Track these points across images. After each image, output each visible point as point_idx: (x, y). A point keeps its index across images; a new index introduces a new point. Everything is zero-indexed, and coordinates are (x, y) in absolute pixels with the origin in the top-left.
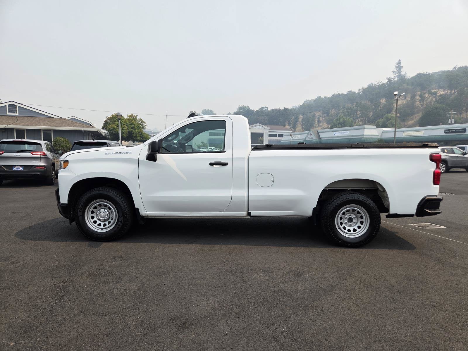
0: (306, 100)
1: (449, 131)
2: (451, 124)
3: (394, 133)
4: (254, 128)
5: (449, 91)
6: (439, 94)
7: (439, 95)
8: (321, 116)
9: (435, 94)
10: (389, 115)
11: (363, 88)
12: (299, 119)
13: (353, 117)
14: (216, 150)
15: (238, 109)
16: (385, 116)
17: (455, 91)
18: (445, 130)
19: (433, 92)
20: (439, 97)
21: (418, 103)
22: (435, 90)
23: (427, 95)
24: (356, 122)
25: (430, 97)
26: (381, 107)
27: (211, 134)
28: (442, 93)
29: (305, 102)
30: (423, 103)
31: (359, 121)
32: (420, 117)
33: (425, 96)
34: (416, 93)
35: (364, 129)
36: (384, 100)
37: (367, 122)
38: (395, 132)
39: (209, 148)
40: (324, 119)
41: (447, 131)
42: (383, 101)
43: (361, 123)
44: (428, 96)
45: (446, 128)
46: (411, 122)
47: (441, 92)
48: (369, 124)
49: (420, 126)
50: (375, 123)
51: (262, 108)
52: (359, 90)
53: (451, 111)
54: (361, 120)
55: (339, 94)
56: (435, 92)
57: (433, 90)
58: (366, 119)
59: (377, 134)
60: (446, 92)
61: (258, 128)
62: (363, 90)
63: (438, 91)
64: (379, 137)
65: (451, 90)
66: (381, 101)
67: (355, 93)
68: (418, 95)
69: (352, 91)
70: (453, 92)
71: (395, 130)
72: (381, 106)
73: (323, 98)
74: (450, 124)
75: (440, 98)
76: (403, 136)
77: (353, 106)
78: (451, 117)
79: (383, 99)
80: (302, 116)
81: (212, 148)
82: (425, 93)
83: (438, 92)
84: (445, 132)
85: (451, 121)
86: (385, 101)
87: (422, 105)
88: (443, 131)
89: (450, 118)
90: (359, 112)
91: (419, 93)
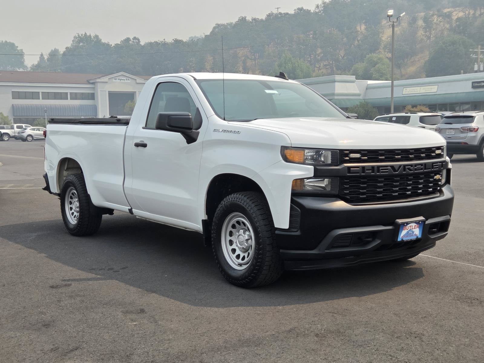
0: (216, 24)
1: (479, 84)
2: (479, 71)
3: (390, 89)
4: (114, 81)
5: (472, 12)
6: (456, 17)
7: (457, 19)
8: (248, 58)
9: (449, 16)
10: (375, 55)
11: (324, 3)
12: (206, 63)
13: (309, 59)
14: (34, 130)
15: (73, 41)
16: (367, 57)
17: (480, 11)
18: (473, 83)
19: (446, 13)
20: (456, 22)
21: (421, 33)
22: (449, 10)
23: (435, 19)
24: (316, 69)
25: (441, 22)
26: (358, 41)
27: (16, 95)
28: (461, 14)
29: (214, 28)
30: (430, 34)
31: (320, 67)
32: (427, 59)
33: (434, 20)
34: (417, 14)
35: (334, 81)
36: (363, 27)
37: (335, 69)
38: (392, 86)
39: (15, 125)
40: (254, 62)
41: (476, 84)
42: (361, 28)
43: (324, 71)
44: (437, 20)
45: (474, 79)
46: (412, 69)
47: (458, 14)
48: (339, 72)
49: (427, 76)
50: (350, 71)
51: (128, 40)
52: (317, 7)
53: (477, 48)
54: (325, 65)
55: (280, 13)
56: (448, 12)
57: (444, 9)
58: (333, 63)
59: (357, 92)
60: (467, 12)
61: (121, 81)
62: (324, 6)
63: (454, 11)
64: (361, 97)
65: (475, 10)
66: (358, 28)
67: (308, 12)
68: (421, 18)
69: (304, 8)
70: (478, 13)
71: (392, 83)
72: (359, 39)
73: (251, 20)
74: (476, 72)
75: (458, 23)
76: (403, 96)
77: (308, 39)
78: (477, 58)
79: (360, 25)
80: (212, 58)
81: (24, 125)
82: (433, 15)
83: (454, 14)
84: (473, 87)
85: (479, 67)
86: (365, 29)
87: (429, 38)
88: (470, 84)
89: (476, 60)
90: (319, 51)
91: (422, 14)
